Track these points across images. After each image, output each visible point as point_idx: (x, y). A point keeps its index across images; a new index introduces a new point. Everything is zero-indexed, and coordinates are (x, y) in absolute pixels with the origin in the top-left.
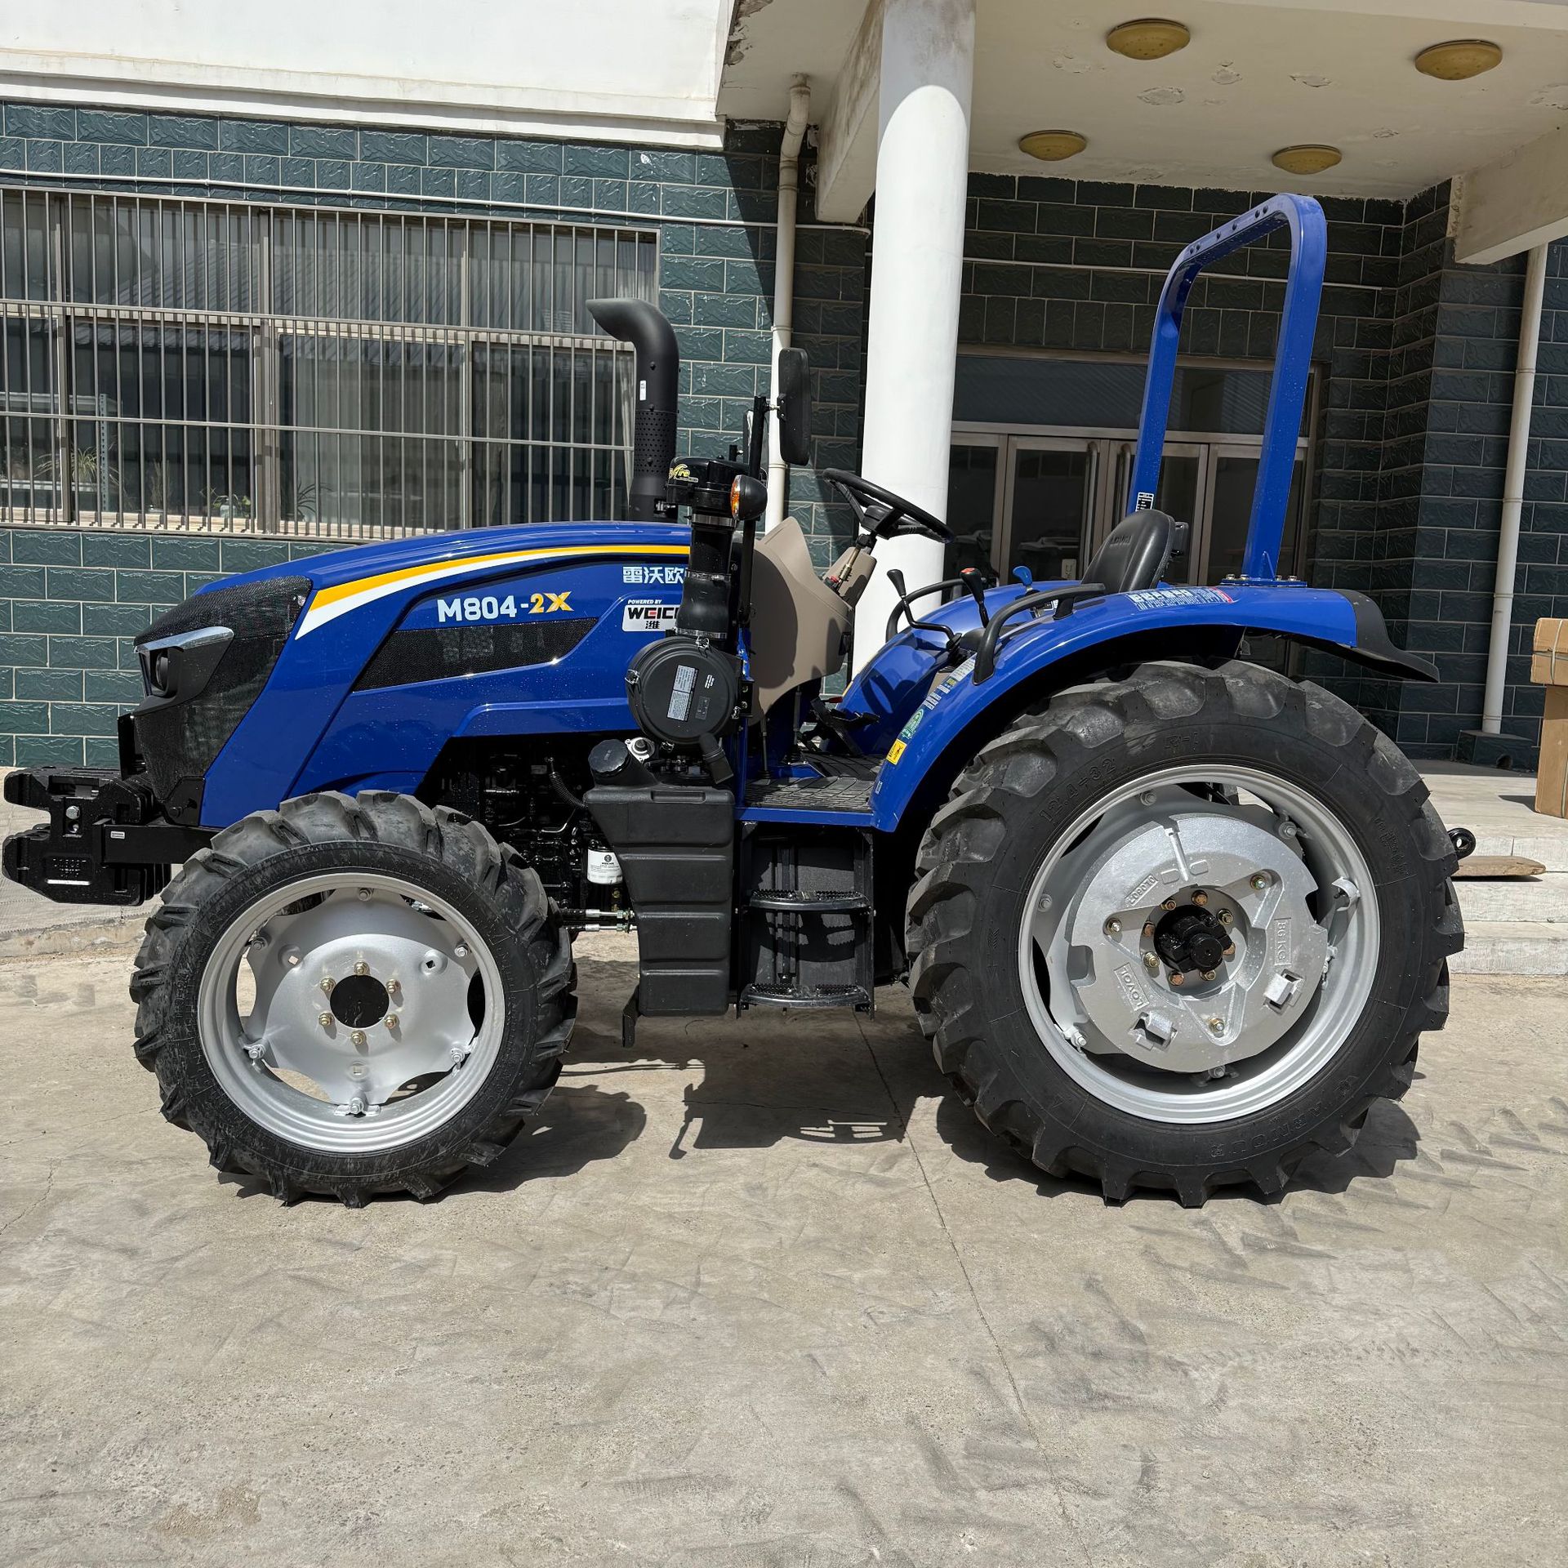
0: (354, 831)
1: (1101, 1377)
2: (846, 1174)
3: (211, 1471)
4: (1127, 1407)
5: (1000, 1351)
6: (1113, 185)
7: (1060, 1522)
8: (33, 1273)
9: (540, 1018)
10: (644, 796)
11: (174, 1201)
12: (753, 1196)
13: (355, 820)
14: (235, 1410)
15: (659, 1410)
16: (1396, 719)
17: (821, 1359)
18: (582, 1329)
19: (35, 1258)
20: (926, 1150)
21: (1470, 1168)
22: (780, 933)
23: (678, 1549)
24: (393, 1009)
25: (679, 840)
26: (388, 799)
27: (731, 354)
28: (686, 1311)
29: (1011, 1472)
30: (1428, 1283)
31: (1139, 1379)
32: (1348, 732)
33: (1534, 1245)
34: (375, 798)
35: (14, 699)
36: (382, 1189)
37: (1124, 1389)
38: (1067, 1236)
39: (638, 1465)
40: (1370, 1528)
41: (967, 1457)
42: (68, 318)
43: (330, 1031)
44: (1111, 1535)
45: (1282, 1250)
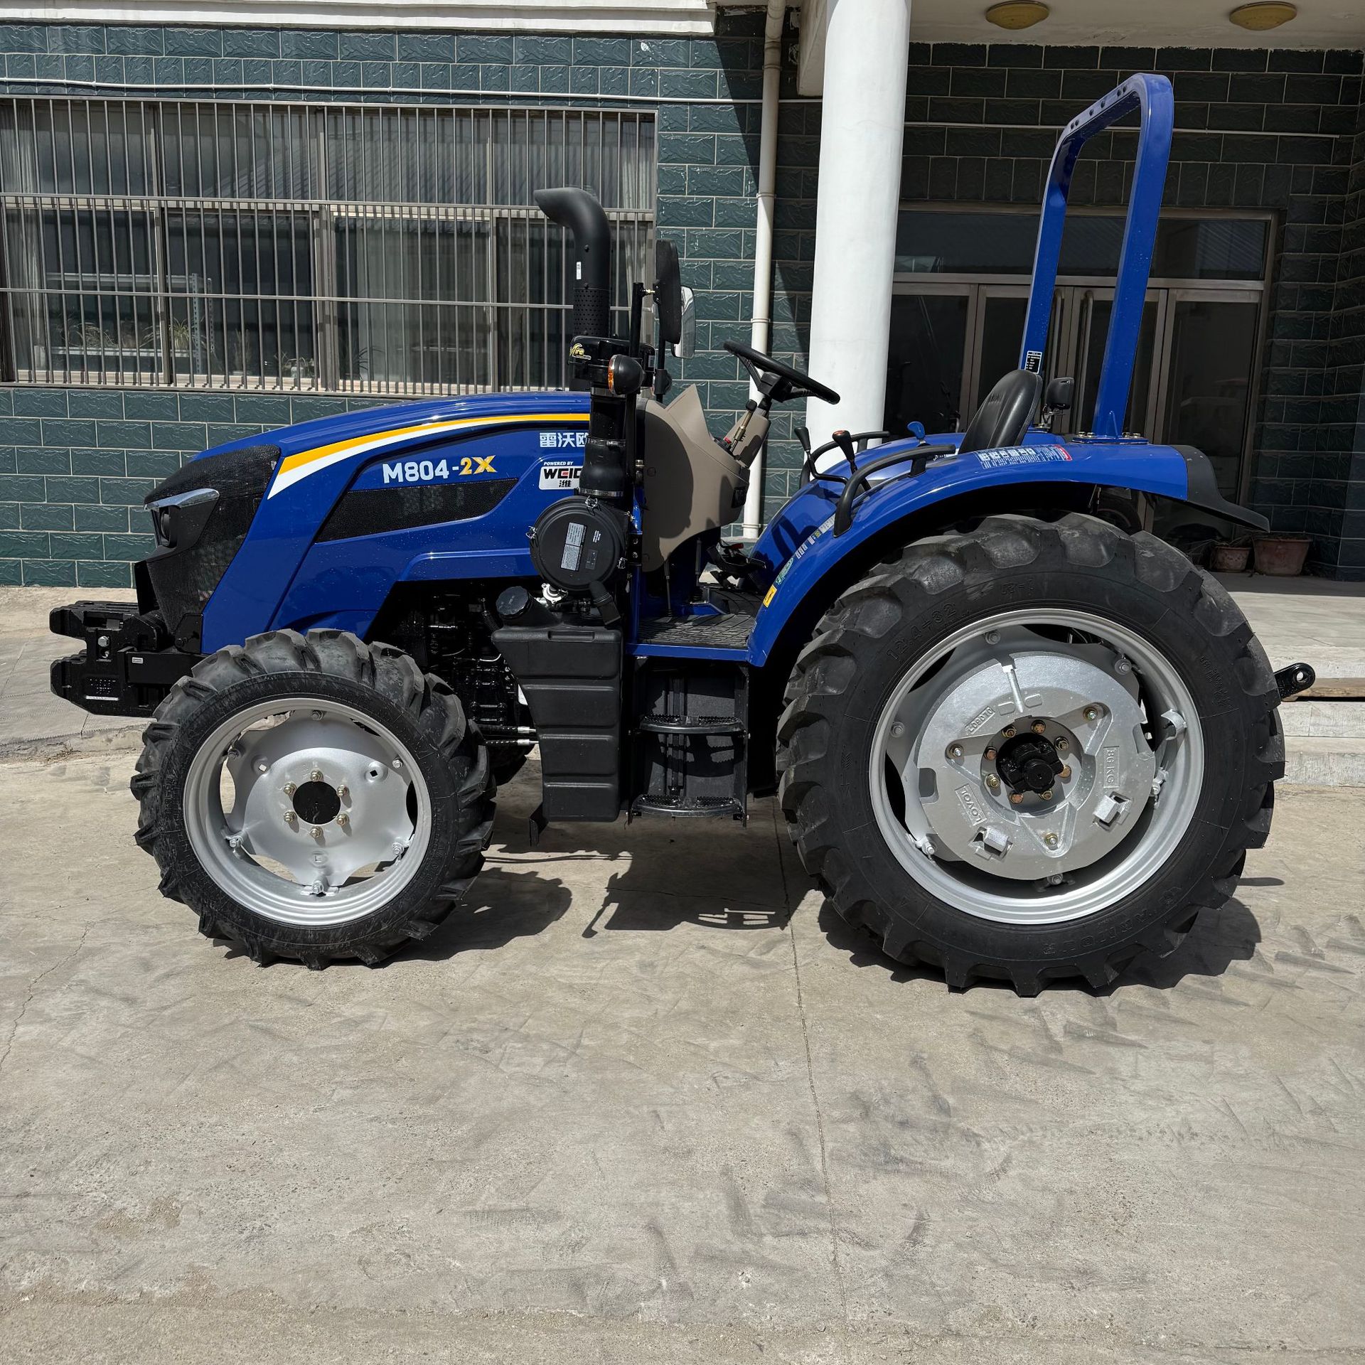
0: (302, 663)
1: (902, 1145)
2: (727, 956)
3: (150, 1183)
4: (917, 1170)
5: (819, 1116)
6: (1079, 48)
7: (829, 1267)
8: (53, 1015)
9: (461, 820)
10: (542, 636)
11: (174, 960)
12: (643, 972)
13: (304, 654)
14: (180, 1135)
15: (517, 1152)
16: (1337, 545)
17: (663, 1115)
18: (472, 1081)
19: (58, 1003)
20: (803, 937)
21: (1299, 970)
22: (670, 752)
23: (502, 1269)
24: (344, 810)
25: (572, 673)
26: (333, 636)
27: (721, 220)
28: (562, 1068)
29: (799, 1222)
30: (1227, 1074)
31: (935, 1147)
32: (1176, 579)
33: (1338, 1043)
34: (321, 636)
35: (129, 533)
36: (338, 955)
37: (918, 1154)
38: (906, 1018)
39: (489, 1198)
40: (1104, 1290)
41: (764, 1207)
42: (162, 209)
43: (295, 827)
44: (870, 1281)
45: (1101, 1039)
